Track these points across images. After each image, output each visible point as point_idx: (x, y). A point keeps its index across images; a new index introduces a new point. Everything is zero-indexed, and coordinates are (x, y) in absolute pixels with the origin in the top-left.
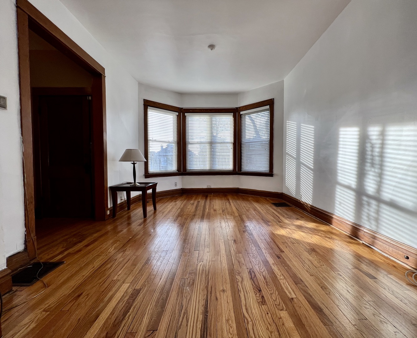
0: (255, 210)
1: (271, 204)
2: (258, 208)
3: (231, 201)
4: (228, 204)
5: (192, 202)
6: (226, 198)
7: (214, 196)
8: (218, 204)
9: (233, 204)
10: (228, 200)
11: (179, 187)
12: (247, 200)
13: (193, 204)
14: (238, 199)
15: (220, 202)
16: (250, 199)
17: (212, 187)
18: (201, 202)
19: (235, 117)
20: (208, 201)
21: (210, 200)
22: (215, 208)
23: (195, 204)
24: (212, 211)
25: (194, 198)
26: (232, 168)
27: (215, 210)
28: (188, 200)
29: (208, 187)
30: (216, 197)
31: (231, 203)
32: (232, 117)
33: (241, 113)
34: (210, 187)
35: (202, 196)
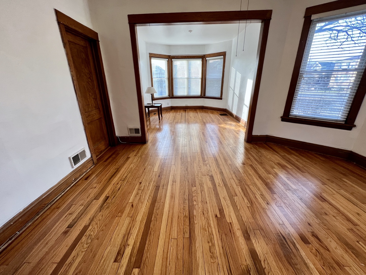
0: (210, 117)
1: (219, 115)
2: (212, 116)
3: (198, 113)
4: (197, 114)
5: (178, 113)
6: (196, 112)
7: (189, 111)
8: (191, 114)
9: (200, 115)
10: (197, 112)
11: (170, 105)
12: (207, 112)
13: (179, 114)
14: (203, 112)
15: (193, 113)
16: (209, 112)
17: (188, 105)
18: (183, 113)
19: (203, 61)
20: (187, 113)
21: (188, 112)
22: (190, 116)
23: (180, 115)
24: (189, 117)
25: (179, 111)
26: (200, 94)
27: (190, 117)
28: (176, 112)
29: (186, 106)
30: (191, 111)
31: (199, 114)
32: (201, 61)
33: (207, 59)
34: (187, 106)
35: (183, 110)
